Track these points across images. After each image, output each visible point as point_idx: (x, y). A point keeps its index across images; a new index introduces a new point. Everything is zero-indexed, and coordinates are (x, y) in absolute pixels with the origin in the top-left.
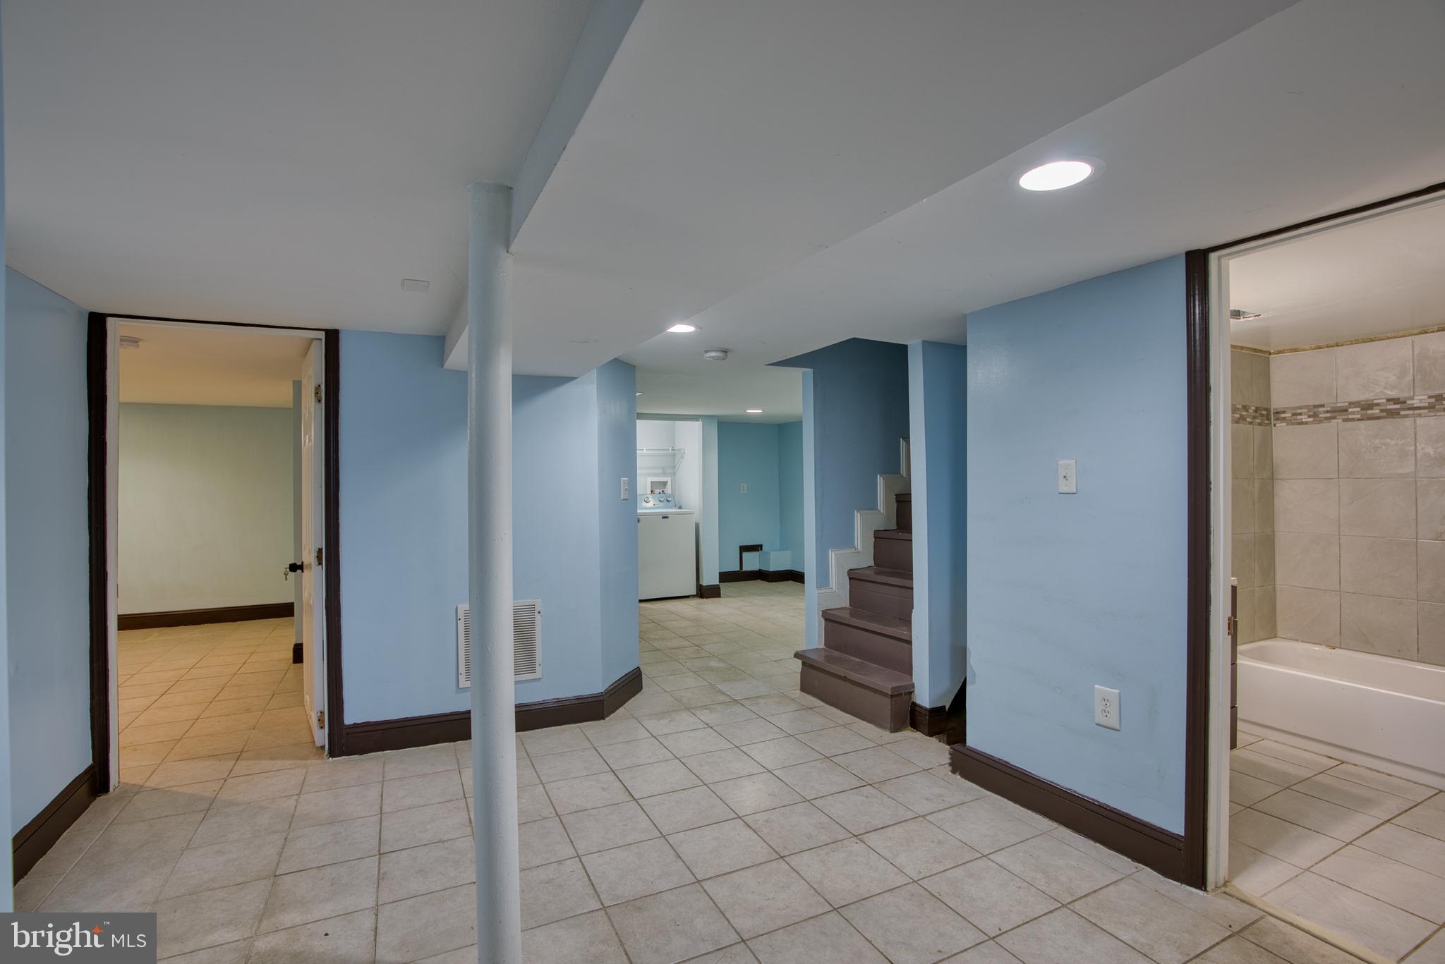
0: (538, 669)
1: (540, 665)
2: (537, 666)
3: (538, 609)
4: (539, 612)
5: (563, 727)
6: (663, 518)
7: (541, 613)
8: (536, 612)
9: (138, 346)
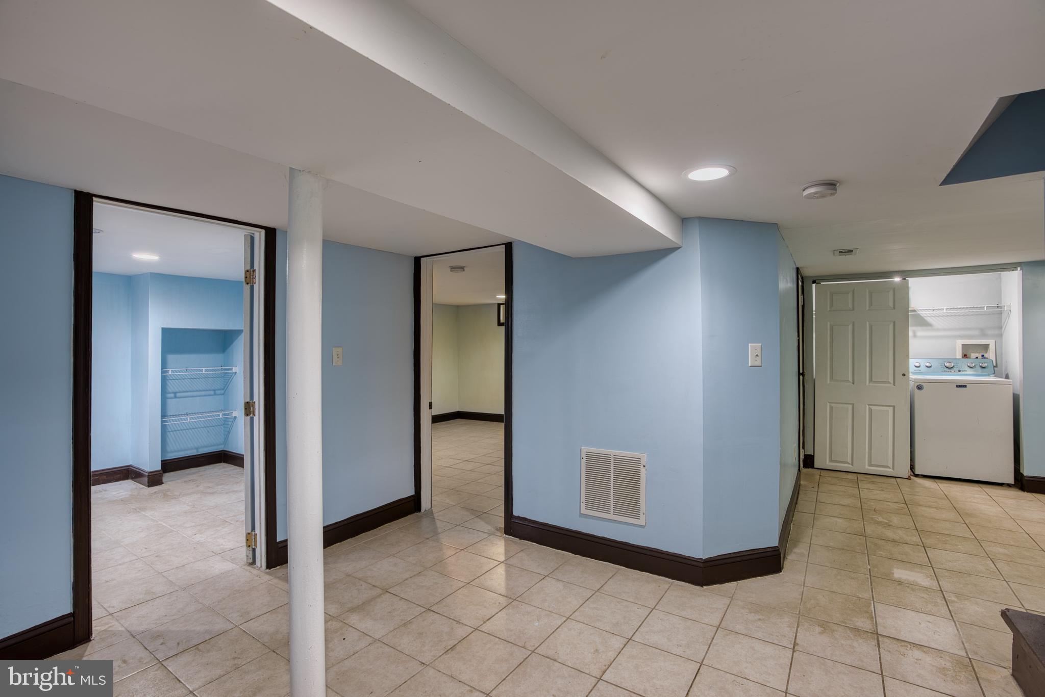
0: (642, 517)
1: (644, 514)
2: (642, 514)
3: (643, 462)
4: (644, 466)
5: (661, 577)
6: (958, 386)
7: (646, 467)
8: (642, 467)
9: (464, 270)
